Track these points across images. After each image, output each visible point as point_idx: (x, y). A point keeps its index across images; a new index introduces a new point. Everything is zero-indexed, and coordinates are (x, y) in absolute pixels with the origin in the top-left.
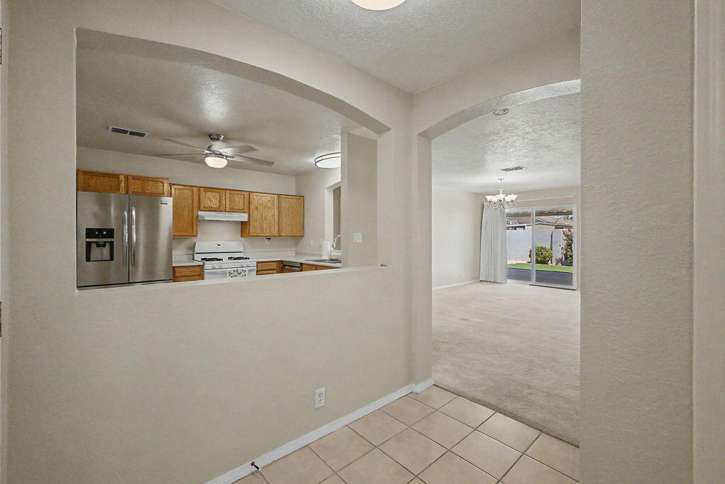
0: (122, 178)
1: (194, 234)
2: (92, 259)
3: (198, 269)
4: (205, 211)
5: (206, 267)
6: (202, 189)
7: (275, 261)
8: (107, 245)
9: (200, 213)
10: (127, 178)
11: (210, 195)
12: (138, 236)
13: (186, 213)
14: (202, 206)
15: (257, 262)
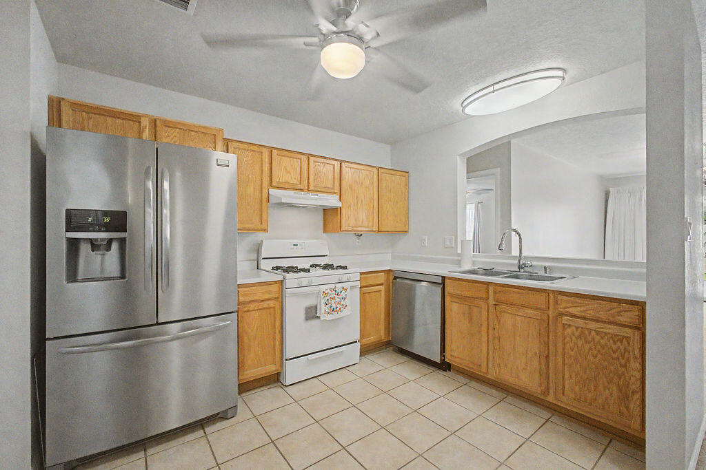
0: (145, 122)
1: (264, 226)
2: (80, 276)
3: (275, 288)
4: (278, 188)
5: (288, 284)
6: (275, 152)
7: (382, 271)
8: (115, 246)
9: (272, 191)
10: (154, 122)
11: (286, 161)
12: (174, 231)
13: (250, 190)
14: (275, 179)
15: (361, 274)
